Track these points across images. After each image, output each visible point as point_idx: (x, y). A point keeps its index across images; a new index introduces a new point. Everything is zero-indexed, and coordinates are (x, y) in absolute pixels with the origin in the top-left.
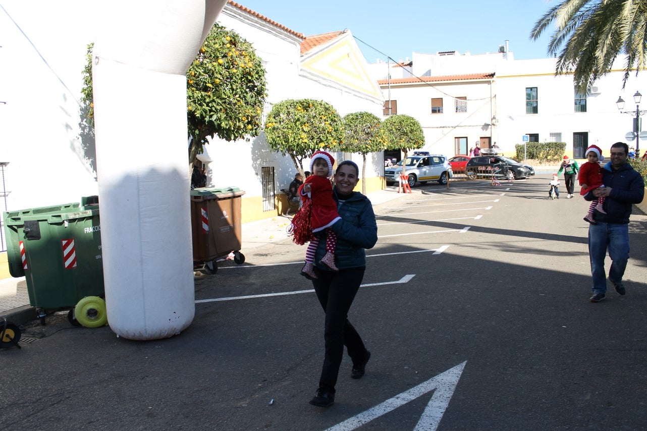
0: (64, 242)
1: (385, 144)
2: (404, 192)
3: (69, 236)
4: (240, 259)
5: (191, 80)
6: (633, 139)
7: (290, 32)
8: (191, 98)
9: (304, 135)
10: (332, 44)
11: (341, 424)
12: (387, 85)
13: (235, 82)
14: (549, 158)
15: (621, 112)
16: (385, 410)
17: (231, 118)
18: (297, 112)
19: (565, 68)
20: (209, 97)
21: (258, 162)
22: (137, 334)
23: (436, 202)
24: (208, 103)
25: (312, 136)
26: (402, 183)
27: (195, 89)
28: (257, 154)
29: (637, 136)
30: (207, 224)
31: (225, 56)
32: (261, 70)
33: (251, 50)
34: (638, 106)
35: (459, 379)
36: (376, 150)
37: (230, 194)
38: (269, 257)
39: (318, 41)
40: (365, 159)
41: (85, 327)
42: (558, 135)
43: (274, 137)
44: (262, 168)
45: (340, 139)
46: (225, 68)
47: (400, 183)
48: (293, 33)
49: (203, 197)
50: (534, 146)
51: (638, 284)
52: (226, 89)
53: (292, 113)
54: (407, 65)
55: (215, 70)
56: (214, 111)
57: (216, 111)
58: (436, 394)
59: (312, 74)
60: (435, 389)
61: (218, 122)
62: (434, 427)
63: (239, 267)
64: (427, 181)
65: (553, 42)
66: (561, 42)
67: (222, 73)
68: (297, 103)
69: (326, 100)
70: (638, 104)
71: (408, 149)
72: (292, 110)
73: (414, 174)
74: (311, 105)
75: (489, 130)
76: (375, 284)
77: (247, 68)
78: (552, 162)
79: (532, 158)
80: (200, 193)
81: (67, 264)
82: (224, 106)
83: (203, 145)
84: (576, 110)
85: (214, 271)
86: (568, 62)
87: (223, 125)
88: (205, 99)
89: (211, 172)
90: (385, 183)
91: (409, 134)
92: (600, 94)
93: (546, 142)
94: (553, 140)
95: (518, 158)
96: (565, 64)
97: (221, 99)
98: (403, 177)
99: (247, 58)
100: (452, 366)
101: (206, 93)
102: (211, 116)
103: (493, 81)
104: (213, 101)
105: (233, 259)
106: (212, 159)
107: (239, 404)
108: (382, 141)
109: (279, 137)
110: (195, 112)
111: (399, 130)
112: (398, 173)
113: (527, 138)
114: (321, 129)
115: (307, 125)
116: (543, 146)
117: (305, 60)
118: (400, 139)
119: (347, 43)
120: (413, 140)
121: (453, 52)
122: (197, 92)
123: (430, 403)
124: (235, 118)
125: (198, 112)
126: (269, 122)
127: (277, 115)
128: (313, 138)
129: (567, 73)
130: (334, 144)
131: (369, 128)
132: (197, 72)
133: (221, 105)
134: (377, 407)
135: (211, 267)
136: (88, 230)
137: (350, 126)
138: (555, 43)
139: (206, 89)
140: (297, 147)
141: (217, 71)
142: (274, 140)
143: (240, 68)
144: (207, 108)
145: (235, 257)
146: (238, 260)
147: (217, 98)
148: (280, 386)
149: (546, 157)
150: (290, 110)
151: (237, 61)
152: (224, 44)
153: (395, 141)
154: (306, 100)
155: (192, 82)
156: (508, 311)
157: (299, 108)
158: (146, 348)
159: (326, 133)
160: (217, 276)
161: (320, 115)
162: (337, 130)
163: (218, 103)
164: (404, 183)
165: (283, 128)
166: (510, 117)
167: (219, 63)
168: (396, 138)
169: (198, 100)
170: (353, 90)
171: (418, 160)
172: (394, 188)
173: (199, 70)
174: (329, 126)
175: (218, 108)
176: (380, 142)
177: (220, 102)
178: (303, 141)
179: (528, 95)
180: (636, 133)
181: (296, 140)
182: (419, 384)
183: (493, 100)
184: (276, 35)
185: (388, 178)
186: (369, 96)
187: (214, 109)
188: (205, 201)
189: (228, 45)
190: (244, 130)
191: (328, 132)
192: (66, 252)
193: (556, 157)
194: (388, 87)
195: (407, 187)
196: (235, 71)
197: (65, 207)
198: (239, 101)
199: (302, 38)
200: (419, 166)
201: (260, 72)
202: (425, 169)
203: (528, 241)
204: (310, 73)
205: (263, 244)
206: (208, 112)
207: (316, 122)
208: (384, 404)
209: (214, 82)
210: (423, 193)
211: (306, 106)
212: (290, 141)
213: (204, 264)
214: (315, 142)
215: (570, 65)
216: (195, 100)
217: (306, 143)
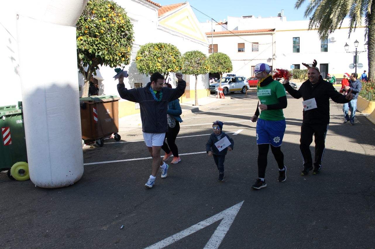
0: (3, 129)
1: (208, 70)
2: (220, 98)
3: (6, 125)
4: (118, 138)
5: (86, 31)
6: (354, 68)
7: (152, 3)
8: (86, 41)
9: (159, 64)
10: (178, 11)
11: (162, 241)
12: (211, 35)
13: (113, 32)
15: (347, 52)
16: (190, 232)
17: (111, 53)
18: (154, 50)
19: (314, 25)
20: (97, 41)
21: (132, 80)
22: (47, 185)
23: (238, 103)
24: (97, 44)
25: (164, 65)
26: (219, 93)
27: (88, 36)
28: (132, 75)
29: (356, 66)
30: (97, 117)
31: (107, 16)
32: (130, 25)
33: (124, 12)
34: (356, 49)
35: (238, 212)
36: (203, 73)
37: (111, 99)
38: (136, 136)
39: (169, 9)
40: (196, 79)
41: (17, 181)
43: (141, 65)
44: (135, 83)
45: (180, 66)
46: (107, 23)
47: (218, 92)
48: (154, 4)
49: (94, 101)
50: (297, 72)
51: (350, 153)
52: (108, 36)
53: (152, 51)
54: (224, 24)
55: (101, 24)
56: (100, 50)
57: (102, 50)
58: (223, 222)
59: (165, 28)
60: (222, 219)
61: (103, 56)
62: (219, 243)
63: (117, 143)
64: (234, 92)
65: (307, 10)
66: (312, 10)
67: (105, 26)
68: (155, 45)
69: (172, 44)
70: (357, 47)
71: (223, 73)
72: (151, 49)
73: (227, 87)
74: (163, 47)
75: (271, 62)
76: (196, 153)
77: (121, 23)
79: (296, 78)
80: (92, 99)
81: (5, 142)
82: (107, 47)
83: (96, 70)
84: (322, 51)
85: (102, 145)
86: (316, 22)
87: (106, 58)
88: (95, 42)
89: (103, 86)
90: (209, 92)
91: (223, 64)
92: (335, 41)
93: (304, 69)
96: (314, 23)
97: (105, 42)
98: (220, 89)
99: (121, 18)
100: (235, 204)
101: (95, 39)
102: (98, 53)
103: (274, 33)
104: (100, 43)
105: (114, 138)
106: (104, 78)
107: (102, 229)
108: (207, 68)
109: (144, 65)
110: (88, 50)
111: (218, 61)
112: (217, 87)
113: (293, 67)
114: (169, 61)
115: (161, 58)
116: (302, 71)
117: (161, 19)
118: (218, 67)
119: (187, 9)
120: (226, 67)
121: (251, 16)
122: (90, 38)
123: (218, 227)
124: (114, 53)
125: (90, 50)
126: (138, 57)
127: (142, 52)
128: (164, 66)
129: (315, 29)
130: (177, 69)
131: (199, 60)
132: (90, 25)
133: (105, 46)
134: (185, 230)
135: (100, 143)
136: (19, 122)
137: (188, 59)
138: (309, 11)
139: (95, 36)
140: (155, 71)
141: (102, 25)
142: (141, 67)
143: (117, 24)
144: (96, 48)
145: (115, 137)
146: (117, 139)
147: (102, 41)
148: (129, 217)
149: (304, 78)
150: (150, 49)
151: (115, 19)
152: (106, 9)
153: (215, 68)
154: (160, 43)
155: (86, 32)
156: (273, 169)
157: (156, 48)
158: (52, 193)
159: (172, 63)
160: (103, 148)
161: (168, 52)
162: (179, 61)
163: (103, 44)
164: (220, 92)
165: (147, 60)
166: (284, 55)
167: (103, 20)
168: (215, 66)
169: (91, 43)
170: (191, 38)
171: (229, 79)
172: (215, 96)
173: (91, 25)
174: (174, 59)
175: (103, 47)
176: (205, 68)
177: (104, 44)
178: (158, 68)
179: (294, 42)
180: (355, 64)
181: (154, 67)
182: (213, 215)
183: (274, 44)
184: (143, 5)
185: (212, 89)
186: (200, 41)
187: (100, 48)
188: (95, 104)
189: (109, 10)
190: (120, 61)
191: (173, 62)
192: (4, 135)
194: (211, 37)
195: (222, 95)
196: (113, 25)
197: (7, 108)
198: (116, 43)
199: (159, 6)
200: (230, 83)
201: (129, 26)
202: (233, 84)
203: (290, 127)
204: (164, 27)
205: (134, 129)
206: (97, 50)
207: (166, 56)
208: (190, 228)
209: (100, 32)
210: (231, 99)
211: (160, 47)
212: (150, 68)
213: (95, 141)
214: (165, 68)
215: (318, 24)
216: (89, 43)
217: (160, 69)
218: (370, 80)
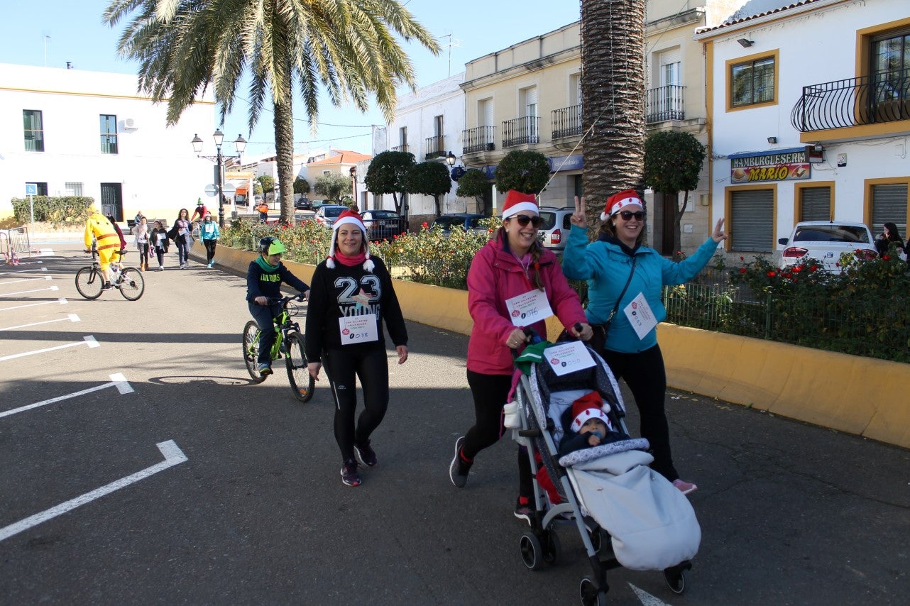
14: (68, 219)
15: (198, 156)
29: (220, 188)
42: (78, 186)
50: (43, 202)
70: (219, 146)
78: (73, 227)
79: (40, 220)
84: (104, 150)
92: (135, 129)
93: (63, 196)
94: (70, 193)
95: (18, 220)
113: (34, 190)
116: (58, 202)
149: (64, 219)
180: (218, 186)
193: (78, 219)
218: (287, 222)
